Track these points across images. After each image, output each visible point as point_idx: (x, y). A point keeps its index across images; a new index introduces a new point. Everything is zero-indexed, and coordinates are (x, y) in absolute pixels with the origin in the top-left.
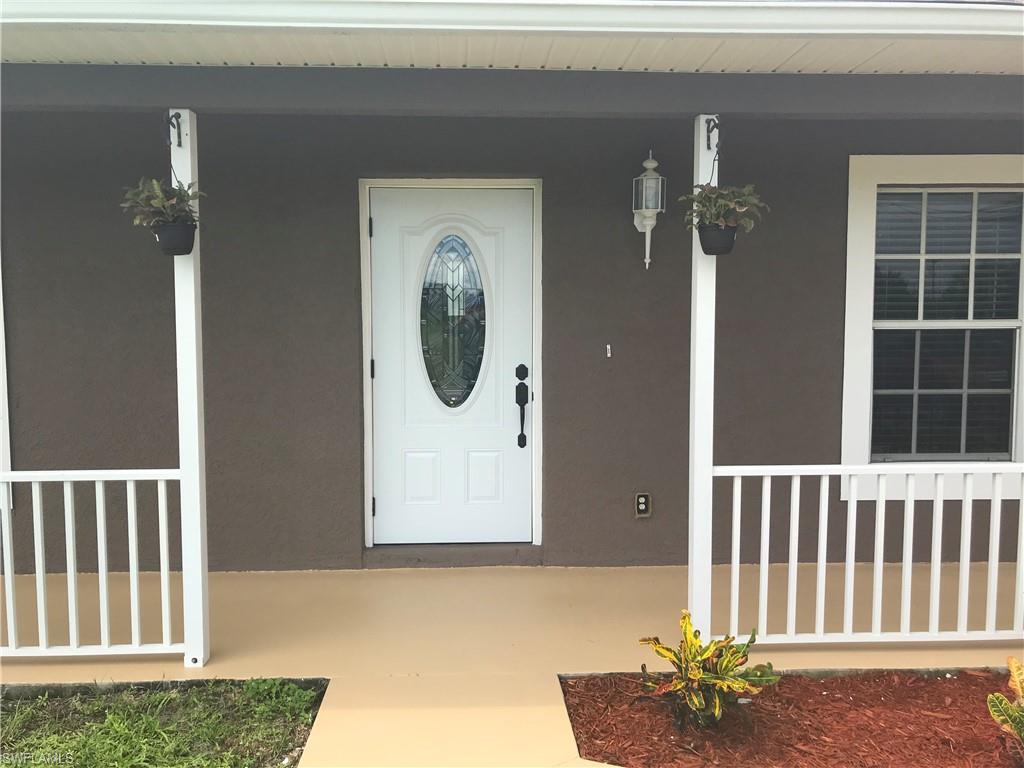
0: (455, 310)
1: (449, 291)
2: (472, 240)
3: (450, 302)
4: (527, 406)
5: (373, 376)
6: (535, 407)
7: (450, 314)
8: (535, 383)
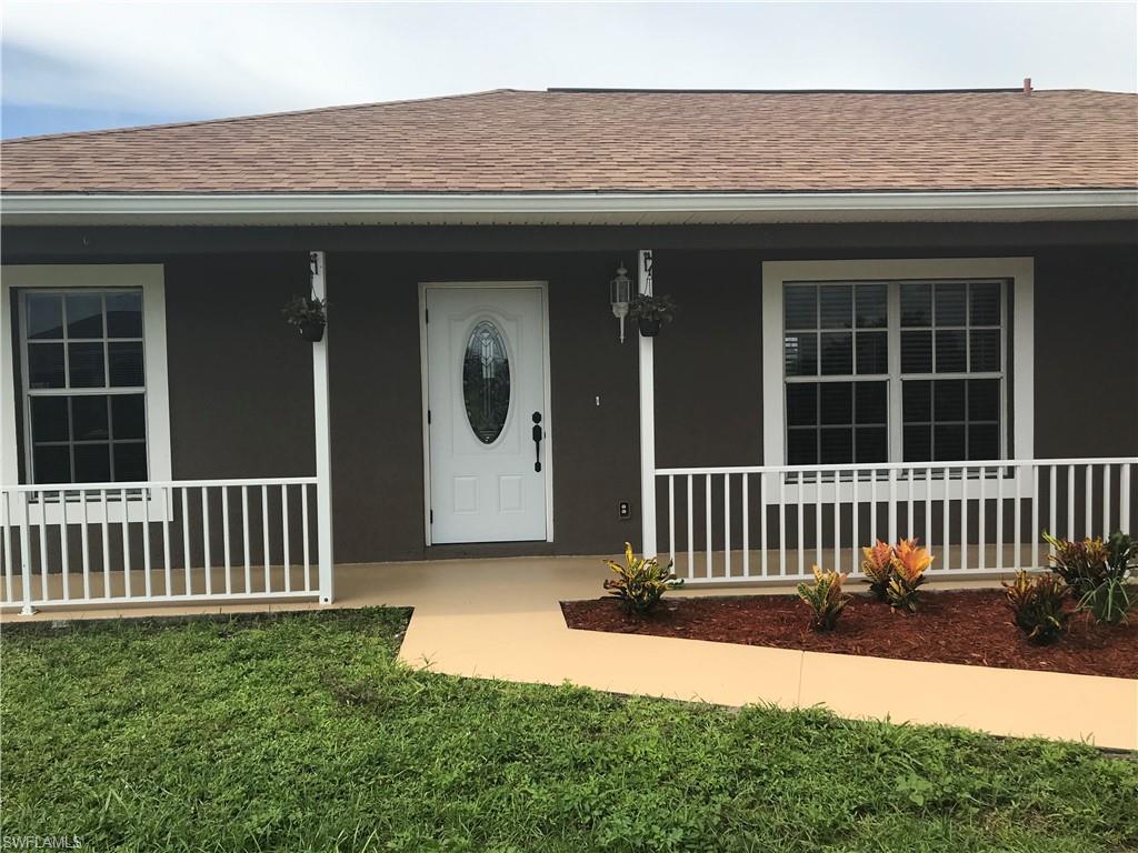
0: (488, 373)
1: (483, 361)
2: (500, 325)
3: (484, 369)
4: (541, 442)
5: (429, 422)
6: (547, 443)
7: (485, 376)
8: (547, 426)
